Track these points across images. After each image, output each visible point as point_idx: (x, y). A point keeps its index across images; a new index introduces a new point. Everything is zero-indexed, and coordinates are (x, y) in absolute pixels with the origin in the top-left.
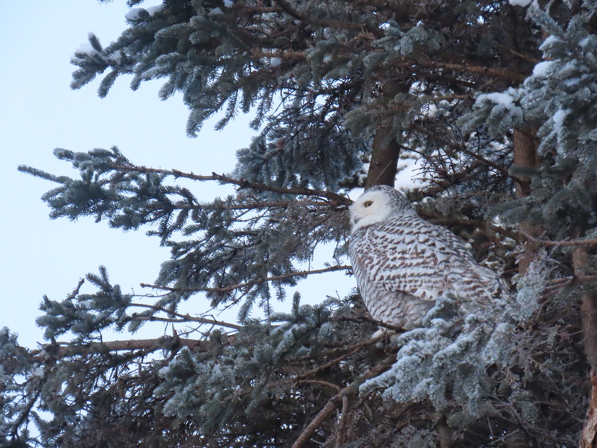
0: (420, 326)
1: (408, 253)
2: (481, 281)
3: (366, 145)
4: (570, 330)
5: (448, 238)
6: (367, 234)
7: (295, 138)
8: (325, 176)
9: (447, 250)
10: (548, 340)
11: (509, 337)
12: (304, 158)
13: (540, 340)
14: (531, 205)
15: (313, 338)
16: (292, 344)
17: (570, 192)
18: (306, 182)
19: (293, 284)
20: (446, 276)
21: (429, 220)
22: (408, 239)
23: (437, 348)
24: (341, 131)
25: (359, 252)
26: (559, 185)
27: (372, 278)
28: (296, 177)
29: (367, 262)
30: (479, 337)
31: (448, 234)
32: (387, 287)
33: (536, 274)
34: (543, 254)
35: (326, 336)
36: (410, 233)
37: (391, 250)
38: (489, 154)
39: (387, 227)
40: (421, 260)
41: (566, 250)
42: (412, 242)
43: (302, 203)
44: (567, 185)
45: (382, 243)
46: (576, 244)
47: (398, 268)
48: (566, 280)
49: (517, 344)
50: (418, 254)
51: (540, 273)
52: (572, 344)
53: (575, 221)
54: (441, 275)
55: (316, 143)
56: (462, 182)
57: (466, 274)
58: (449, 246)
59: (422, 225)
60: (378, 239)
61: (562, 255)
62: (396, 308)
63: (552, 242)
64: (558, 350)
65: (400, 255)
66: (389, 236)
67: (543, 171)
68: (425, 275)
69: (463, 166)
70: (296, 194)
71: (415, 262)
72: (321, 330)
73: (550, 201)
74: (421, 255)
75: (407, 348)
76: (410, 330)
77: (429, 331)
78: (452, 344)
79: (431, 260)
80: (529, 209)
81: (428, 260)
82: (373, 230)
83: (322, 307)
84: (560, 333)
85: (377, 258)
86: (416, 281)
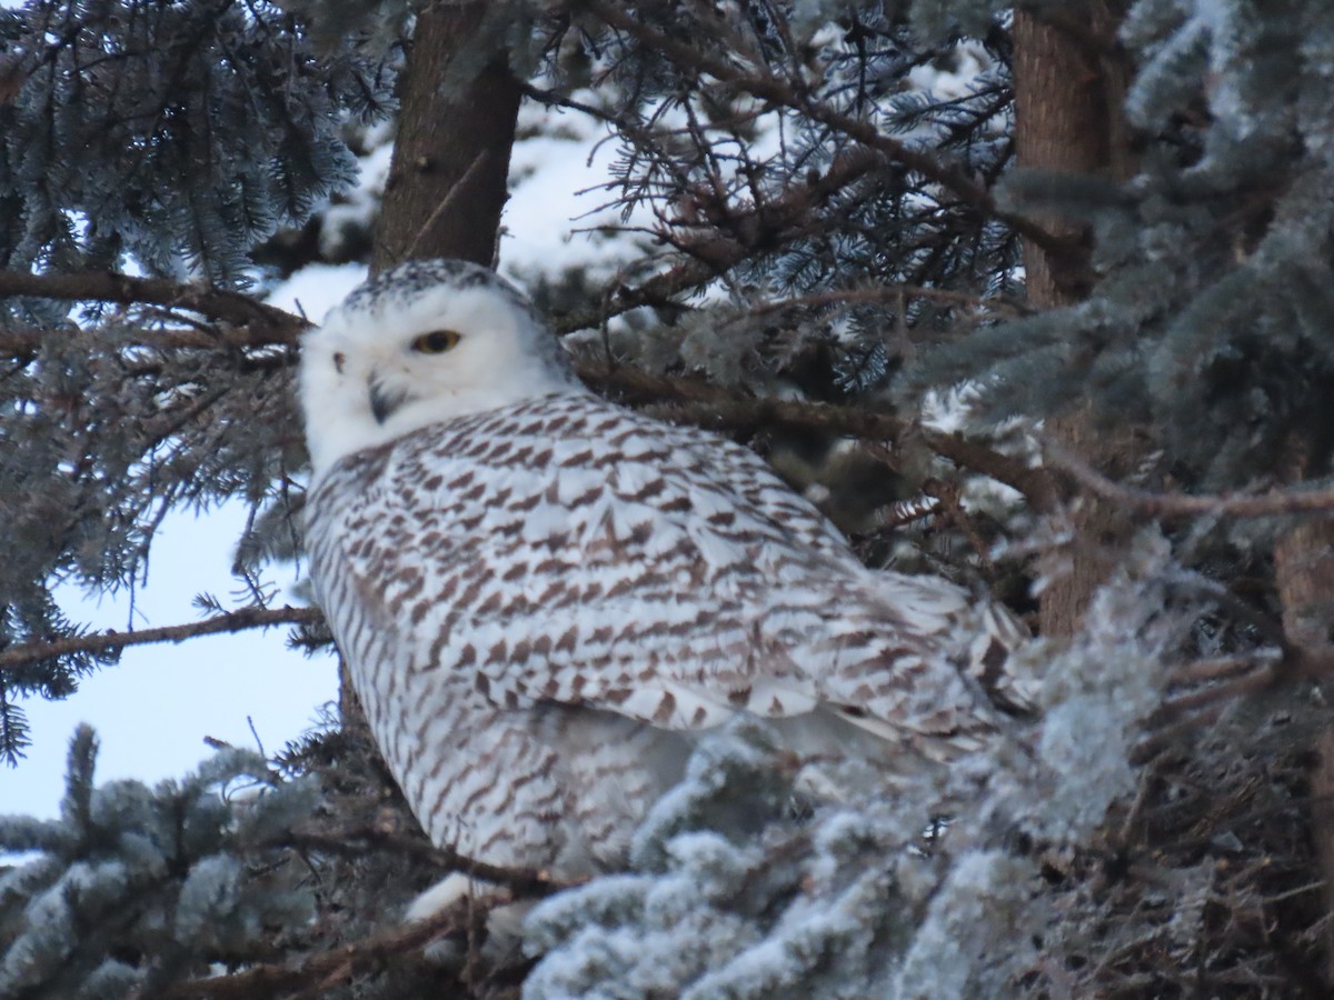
0: (620, 865)
1: (576, 545)
2: (911, 631)
3: (371, 81)
4: (1268, 881)
5: (737, 477)
6: (391, 471)
7: (62, 54)
8: (197, 218)
9: (742, 523)
10: (1173, 924)
11: (1005, 914)
12: (104, 140)
13: (1137, 922)
14: (1097, 340)
15: (155, 922)
16: (65, 951)
17: (1263, 284)
18: (113, 245)
19: (60, 687)
20: (757, 625)
21: (649, 408)
22: (573, 484)
23: (696, 963)
24: (261, 24)
25: (354, 551)
26: (1214, 254)
27: (423, 659)
28: (66, 224)
29: (392, 592)
30: (876, 911)
31: (735, 461)
32: (498, 692)
33: (1122, 640)
34: (1151, 552)
35: (212, 915)
36: (580, 460)
37: (500, 537)
38: (908, 116)
39: (477, 439)
40: (634, 571)
41: (1248, 535)
42: (591, 496)
43: (96, 338)
44: (1249, 251)
45: (459, 508)
46: (1295, 509)
47: (534, 608)
48: (1253, 665)
49: (1038, 942)
50: (617, 546)
51: (1141, 633)
52: (1277, 942)
53: (1285, 410)
54: (732, 625)
55: (154, 75)
56: (789, 240)
57: (839, 609)
58: (747, 510)
59: (625, 426)
60: (442, 489)
61: (1232, 554)
62: (533, 776)
63: (1190, 502)
64: (1218, 965)
65: (543, 555)
66: (487, 476)
67: (1145, 194)
68: (658, 629)
69: (795, 171)
70: (70, 297)
71: (608, 578)
72: (188, 889)
73: (1181, 321)
74: (632, 550)
75: (563, 963)
76: (577, 885)
77: (661, 890)
78: (757, 942)
79: (678, 569)
80: (1084, 361)
81: (665, 568)
82: (416, 454)
83: (195, 789)
84: (1223, 892)
85: (441, 571)
86: (626, 660)
